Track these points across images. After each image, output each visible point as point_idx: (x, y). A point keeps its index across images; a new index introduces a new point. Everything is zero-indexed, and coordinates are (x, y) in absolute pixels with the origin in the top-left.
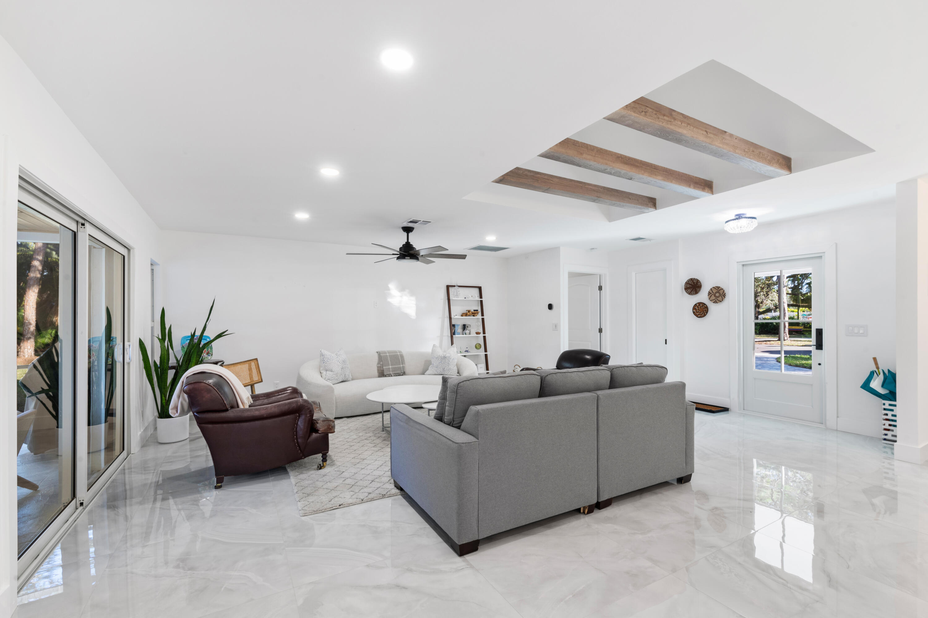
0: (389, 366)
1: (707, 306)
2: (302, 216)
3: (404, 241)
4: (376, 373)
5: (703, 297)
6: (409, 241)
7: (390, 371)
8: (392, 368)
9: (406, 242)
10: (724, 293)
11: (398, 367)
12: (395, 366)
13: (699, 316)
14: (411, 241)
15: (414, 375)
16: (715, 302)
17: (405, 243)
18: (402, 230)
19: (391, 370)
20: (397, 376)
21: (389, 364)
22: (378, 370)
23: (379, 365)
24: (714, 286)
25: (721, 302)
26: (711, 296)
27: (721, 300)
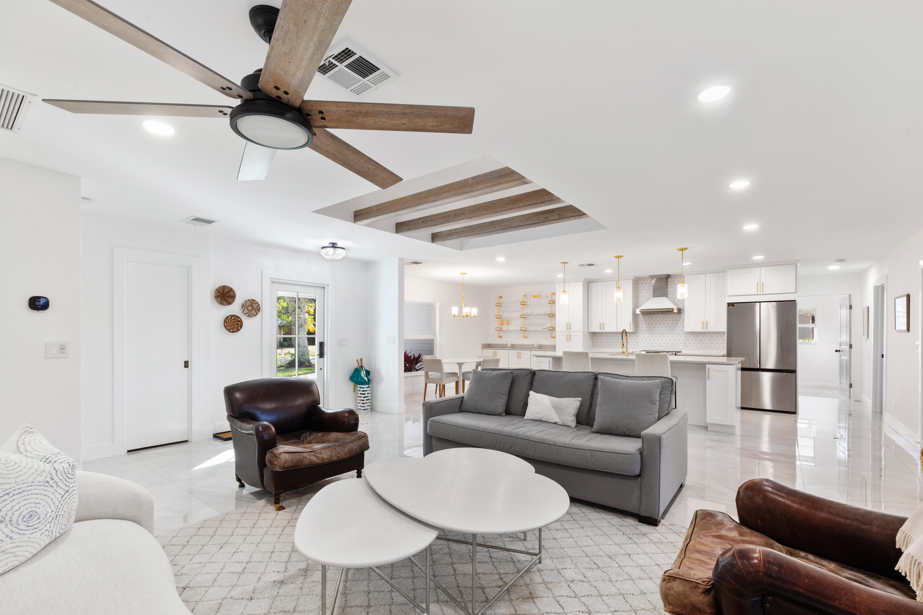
1: (241, 320)
5: (235, 309)
10: (258, 307)
13: (231, 331)
16: (249, 316)
24: (249, 299)
25: (255, 316)
26: (244, 309)
27: (255, 314)
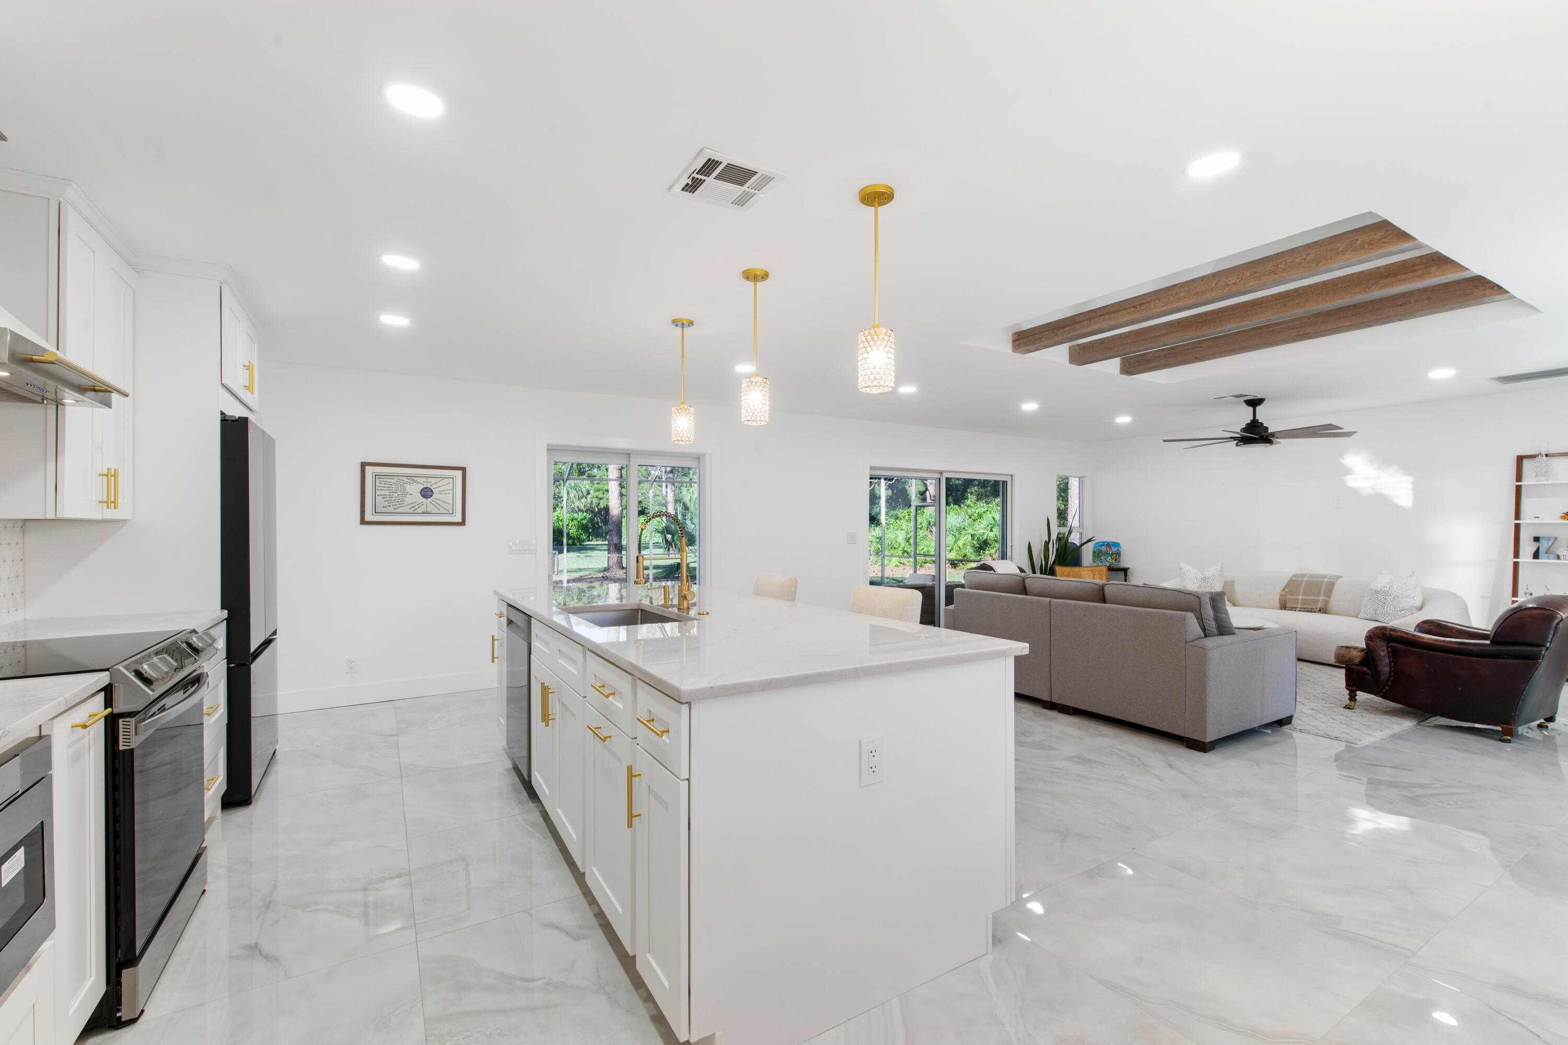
0: (1299, 596)
2: (1123, 420)
3: (1248, 418)
4: (1277, 603)
6: (1257, 418)
7: (1298, 604)
8: (1302, 599)
9: (1251, 420)
11: (1313, 600)
12: (1308, 598)
14: (1259, 417)
15: (1347, 616)
17: (1249, 422)
18: (1245, 404)
19: (1300, 602)
20: (1304, 611)
21: (1299, 593)
22: (1280, 599)
23: (1284, 593)
